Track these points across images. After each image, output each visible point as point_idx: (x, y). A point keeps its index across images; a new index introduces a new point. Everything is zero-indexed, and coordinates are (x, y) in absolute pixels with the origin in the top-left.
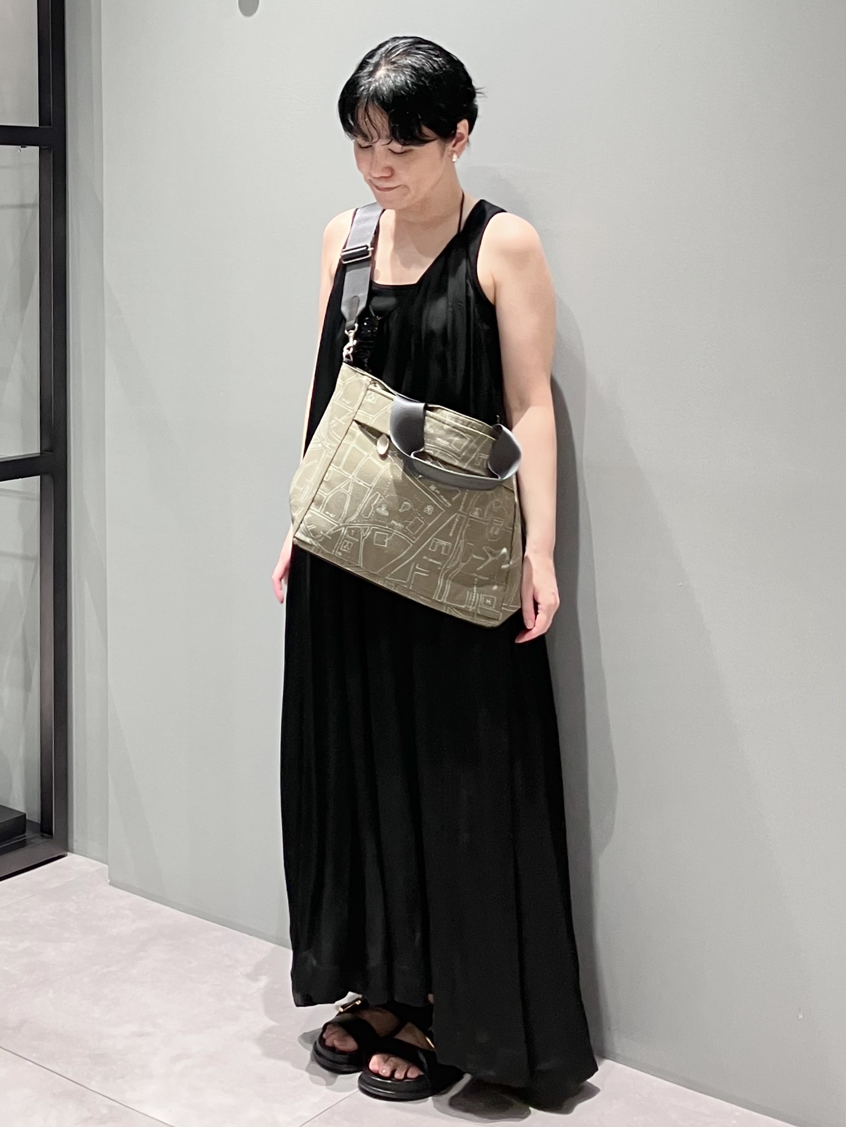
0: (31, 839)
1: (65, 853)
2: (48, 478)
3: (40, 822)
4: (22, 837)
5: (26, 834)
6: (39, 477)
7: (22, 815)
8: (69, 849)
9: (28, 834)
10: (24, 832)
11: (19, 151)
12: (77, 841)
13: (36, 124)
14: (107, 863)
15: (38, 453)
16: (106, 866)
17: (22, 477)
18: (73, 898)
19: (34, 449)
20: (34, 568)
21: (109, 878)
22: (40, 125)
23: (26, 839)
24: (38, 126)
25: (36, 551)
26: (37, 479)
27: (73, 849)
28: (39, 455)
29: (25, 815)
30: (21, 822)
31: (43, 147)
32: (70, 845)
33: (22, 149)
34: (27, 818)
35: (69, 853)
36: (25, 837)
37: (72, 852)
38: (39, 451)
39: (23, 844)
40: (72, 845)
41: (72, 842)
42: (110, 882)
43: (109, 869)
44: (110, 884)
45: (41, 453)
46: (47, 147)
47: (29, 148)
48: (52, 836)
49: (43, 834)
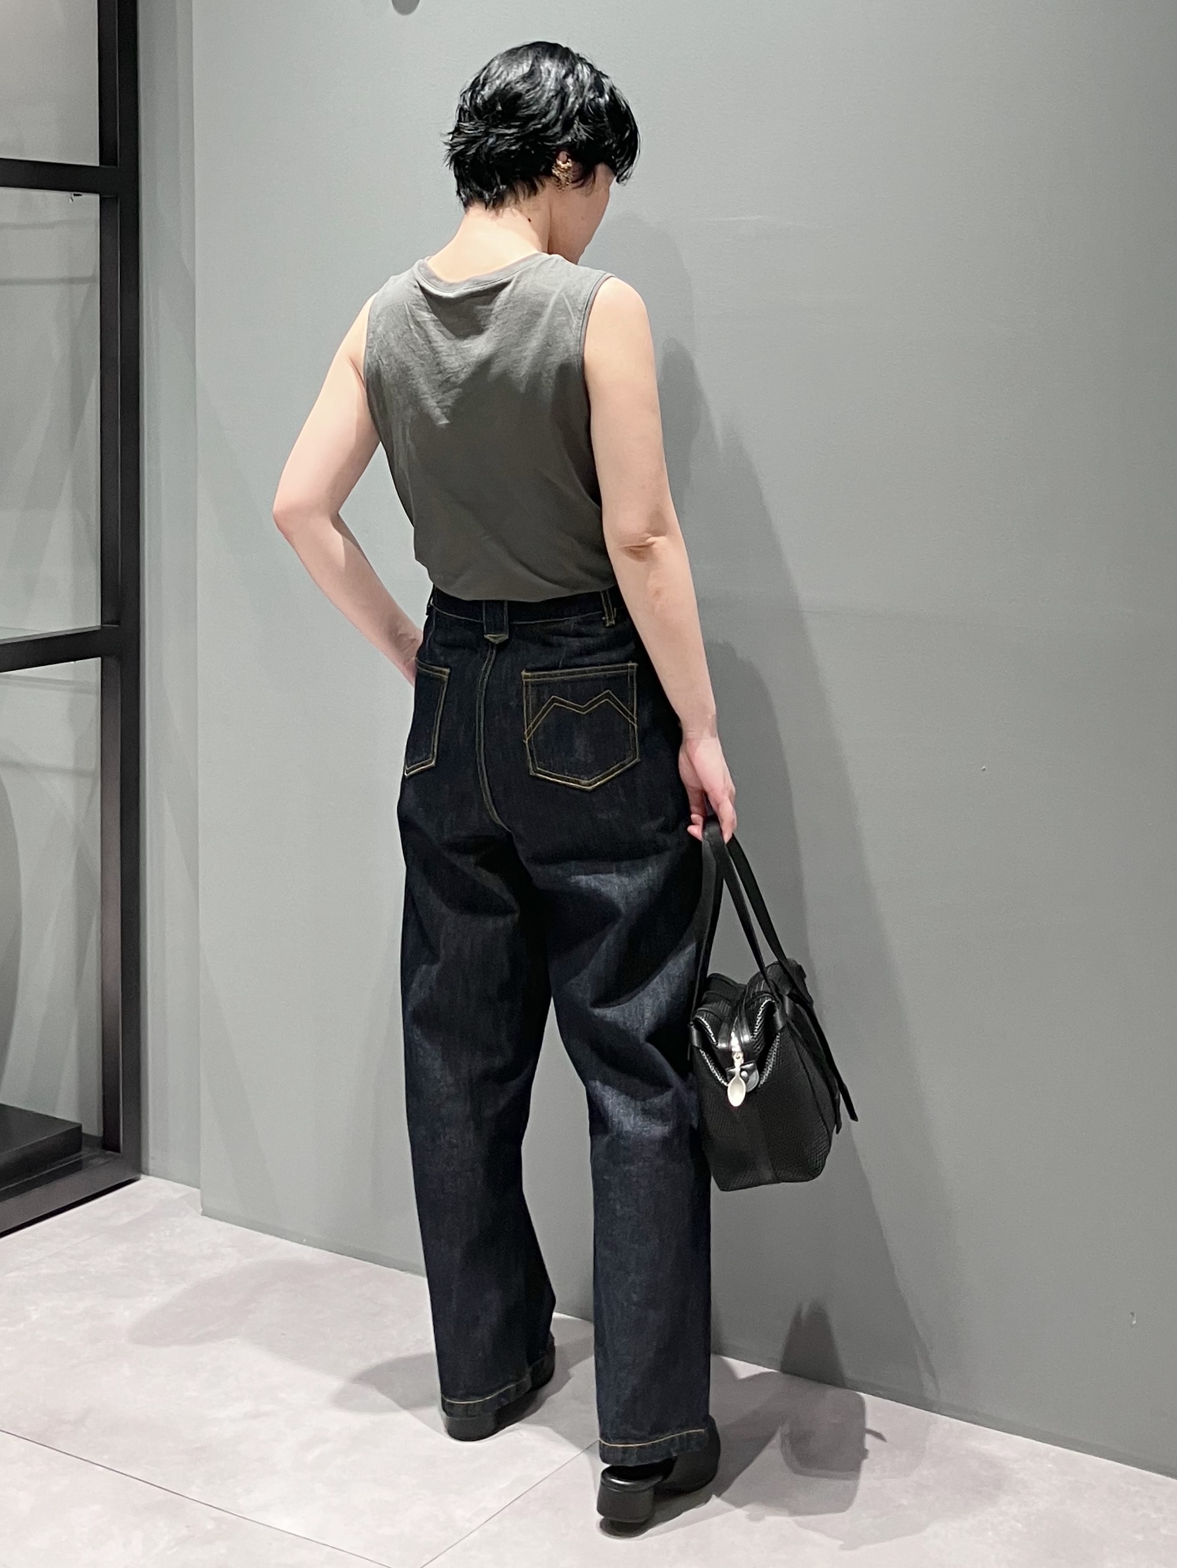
0: (88, 1159)
1: (138, 1176)
2: (112, 662)
3: (101, 1135)
4: (76, 1158)
5: (82, 1153)
6: (99, 659)
7: (76, 1126)
8: (144, 1170)
10: (79, 1149)
11: (71, 201)
12: (153, 1158)
13: (94, 161)
14: (199, 1188)
15: (97, 626)
16: (197, 1191)
17: (74, 660)
18: (152, 1235)
20: (92, 788)
21: (202, 1206)
22: (101, 163)
24: (98, 165)
26: (96, 662)
27: (147, 1169)
28: (100, 628)
29: (79, 1128)
30: (74, 1137)
31: (105, 196)
32: (143, 1165)
33: (75, 198)
35: (143, 1176)
36: (80, 1156)
37: (148, 1174)
38: (99, 624)
40: (147, 1163)
41: (147, 1161)
42: (203, 1211)
43: (202, 1192)
44: (204, 1214)
46: (113, 196)
47: (85, 197)
48: (118, 1151)
49: (105, 1151)
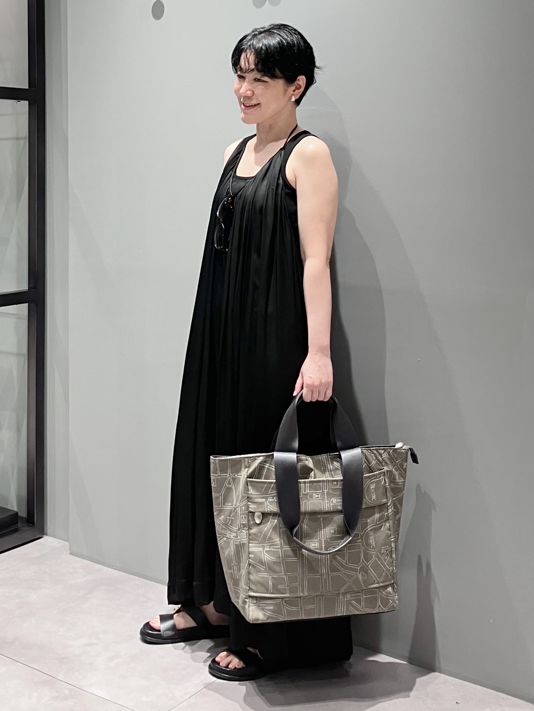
0: (21, 527)
1: (43, 536)
2: (33, 305)
3: (27, 517)
4: (16, 527)
6: (27, 304)
7: (15, 513)
9: (19, 525)
10: (17, 523)
12: (49, 528)
14: (68, 541)
15: (26, 290)
16: (67, 543)
19: (24, 287)
20: (24, 361)
21: (70, 550)
22: (29, 87)
23: (18, 528)
25: (25, 350)
26: (26, 306)
27: (47, 533)
29: (17, 514)
30: (15, 517)
31: (31, 101)
33: (18, 103)
34: (19, 514)
39: (16, 531)
41: (47, 530)
43: (69, 545)
44: (70, 554)
45: (29, 290)
46: (34, 101)
47: (22, 101)
48: (34, 525)
49: (29, 524)
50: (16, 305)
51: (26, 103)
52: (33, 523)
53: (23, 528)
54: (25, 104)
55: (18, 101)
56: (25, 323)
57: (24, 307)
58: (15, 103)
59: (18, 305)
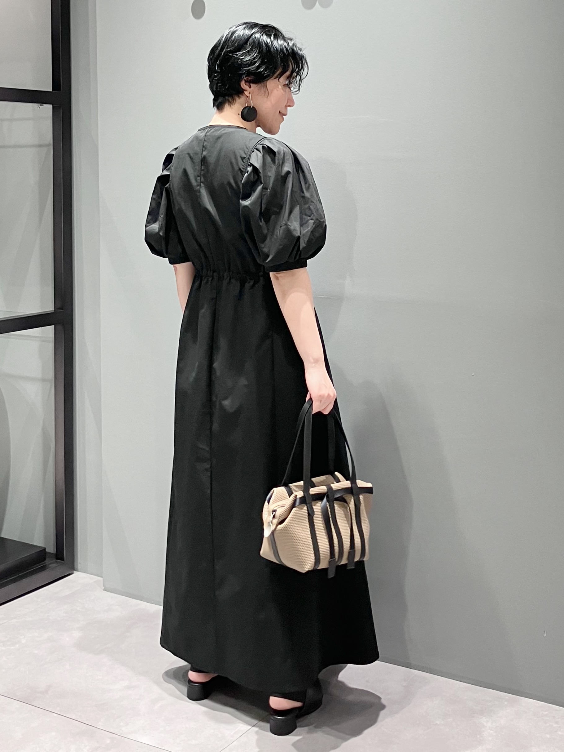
0: (49, 564)
1: (73, 572)
2: (60, 327)
3: (55, 552)
4: (43, 564)
5: (46, 561)
6: (53, 326)
7: (42, 549)
9: (47, 561)
10: (45, 560)
12: (80, 563)
13: (50, 89)
14: (101, 577)
15: (52, 311)
16: (101, 579)
18: (80, 601)
19: (49, 307)
20: (50, 386)
21: (104, 586)
22: (53, 89)
23: (46, 565)
24: (52, 91)
25: (51, 375)
26: (51, 328)
27: (77, 569)
28: (54, 311)
29: (45, 549)
30: (42, 554)
31: (55, 106)
34: (47, 550)
35: (75, 572)
36: (45, 563)
38: (53, 309)
39: (43, 568)
40: (77, 566)
41: (77, 564)
42: (104, 589)
43: (103, 579)
44: (105, 590)
45: (55, 310)
46: (59, 106)
47: (46, 106)
48: (64, 560)
49: (57, 560)
50: (41, 328)
51: (50, 107)
52: (62, 559)
53: (51, 565)
54: (48, 108)
55: (40, 105)
56: (51, 346)
57: (50, 329)
58: (37, 108)
59: (43, 327)
